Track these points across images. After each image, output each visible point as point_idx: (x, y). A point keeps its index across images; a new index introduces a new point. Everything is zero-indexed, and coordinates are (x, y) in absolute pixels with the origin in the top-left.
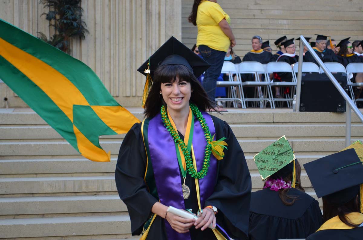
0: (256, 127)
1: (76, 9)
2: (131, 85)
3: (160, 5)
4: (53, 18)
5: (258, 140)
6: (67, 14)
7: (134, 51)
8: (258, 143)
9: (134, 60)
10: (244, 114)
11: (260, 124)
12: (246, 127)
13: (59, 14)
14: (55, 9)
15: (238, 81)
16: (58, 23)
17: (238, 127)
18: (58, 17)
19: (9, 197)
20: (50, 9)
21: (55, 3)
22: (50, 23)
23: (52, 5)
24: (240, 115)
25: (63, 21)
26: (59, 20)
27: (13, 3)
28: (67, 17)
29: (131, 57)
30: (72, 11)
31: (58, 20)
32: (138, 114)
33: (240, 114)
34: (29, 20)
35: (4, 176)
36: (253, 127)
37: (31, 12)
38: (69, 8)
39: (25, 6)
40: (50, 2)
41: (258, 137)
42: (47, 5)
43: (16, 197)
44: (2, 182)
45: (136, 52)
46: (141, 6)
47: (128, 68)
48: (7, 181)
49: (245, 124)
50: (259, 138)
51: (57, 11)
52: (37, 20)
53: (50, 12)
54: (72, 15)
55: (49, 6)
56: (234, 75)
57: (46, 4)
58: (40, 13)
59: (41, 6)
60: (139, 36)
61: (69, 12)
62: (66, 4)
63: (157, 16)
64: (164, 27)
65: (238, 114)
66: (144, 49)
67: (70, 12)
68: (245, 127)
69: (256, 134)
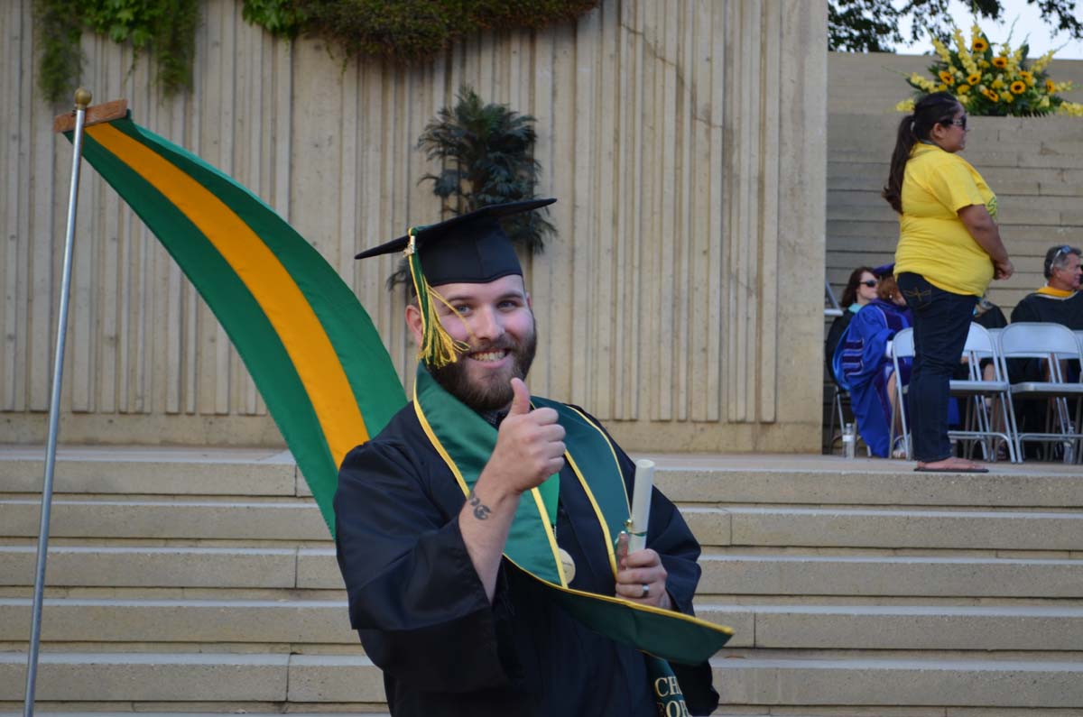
0: (1062, 520)
1: (519, 163)
2: (674, 387)
3: (763, 152)
4: (453, 189)
5: (1070, 559)
6: (493, 180)
7: (684, 287)
8: (1071, 569)
9: (684, 314)
10: (1027, 481)
11: (1074, 511)
12: (1034, 521)
13: (470, 180)
14: (459, 163)
15: (998, 381)
16: (466, 203)
17: (1010, 519)
18: (467, 187)
19: (331, 712)
20: (444, 164)
21: (461, 147)
22: (443, 205)
23: (450, 154)
24: (1013, 483)
25: (481, 197)
26: (470, 197)
27: (341, 147)
28: (495, 185)
29: (675, 305)
30: (508, 170)
31: (467, 196)
32: (708, 472)
33: (1015, 481)
34: (383, 197)
35: (316, 649)
36: (1055, 520)
37: (389, 173)
38: (500, 161)
39: (373, 157)
40: (444, 143)
41: (1069, 551)
42: (438, 153)
43: (350, 712)
44: (311, 668)
45: (691, 289)
46: (708, 155)
47: (667, 337)
48: (325, 664)
49: (1029, 510)
50: (1074, 554)
51: (465, 168)
52: (408, 197)
53: (445, 172)
54: (509, 181)
55: (443, 154)
56: (985, 362)
57: (433, 151)
58: (416, 176)
59: (419, 157)
60: (700, 244)
61: (499, 173)
62: (493, 150)
63: (755, 187)
64: (775, 217)
65: (1008, 479)
66: (715, 281)
67: (504, 173)
68: (1029, 520)
69: (1064, 542)
